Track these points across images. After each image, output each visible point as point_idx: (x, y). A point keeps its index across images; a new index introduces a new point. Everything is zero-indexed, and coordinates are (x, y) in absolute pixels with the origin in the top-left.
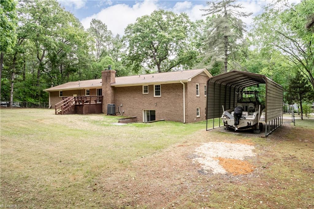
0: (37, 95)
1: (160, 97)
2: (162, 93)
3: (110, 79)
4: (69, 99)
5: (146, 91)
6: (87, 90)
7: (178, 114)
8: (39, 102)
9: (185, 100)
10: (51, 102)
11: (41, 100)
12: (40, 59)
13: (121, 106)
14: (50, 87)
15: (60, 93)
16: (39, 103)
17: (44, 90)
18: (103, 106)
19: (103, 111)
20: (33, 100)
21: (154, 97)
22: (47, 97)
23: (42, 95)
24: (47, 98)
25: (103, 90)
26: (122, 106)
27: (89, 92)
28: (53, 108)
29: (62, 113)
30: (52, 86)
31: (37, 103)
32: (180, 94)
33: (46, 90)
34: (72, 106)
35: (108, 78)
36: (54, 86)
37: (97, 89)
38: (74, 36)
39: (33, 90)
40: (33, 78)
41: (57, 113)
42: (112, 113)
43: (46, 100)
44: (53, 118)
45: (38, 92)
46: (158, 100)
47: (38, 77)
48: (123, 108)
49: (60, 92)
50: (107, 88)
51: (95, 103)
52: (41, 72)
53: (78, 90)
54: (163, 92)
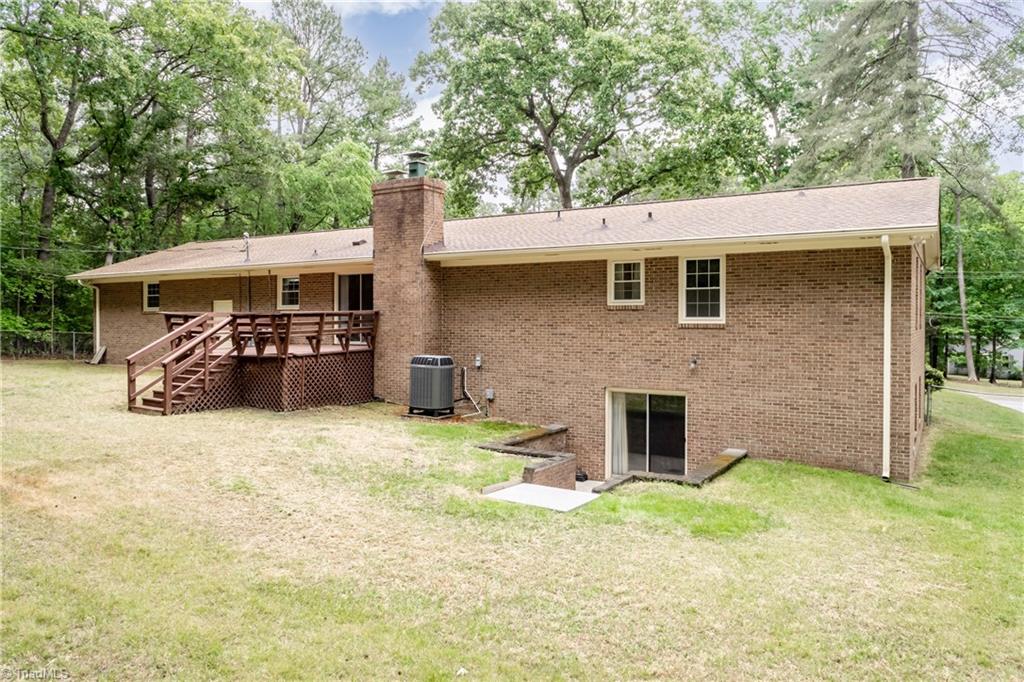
0: (39, 297)
1: (720, 328)
2: (730, 303)
3: (420, 224)
4: (201, 325)
5: (628, 291)
6: (284, 280)
7: (836, 422)
8: (47, 328)
9: (894, 349)
10: (106, 335)
11: (57, 321)
12: (56, 137)
13: (478, 364)
14: (98, 261)
15: (149, 293)
16: (49, 337)
17: (71, 277)
18: (379, 363)
19: (378, 391)
20: (19, 319)
21: (680, 322)
22: (85, 308)
23: (62, 297)
24: (85, 314)
25: (377, 279)
26: (479, 368)
27: (297, 287)
28: (116, 361)
29: (169, 403)
30: (110, 259)
31: (39, 333)
32: (861, 312)
33: (80, 276)
34: (219, 365)
35: (408, 219)
36: (116, 260)
37: (340, 277)
38: (210, 35)
39: (18, 274)
40: (19, 222)
41: (139, 403)
42: (436, 405)
43: (83, 321)
44: (116, 459)
45: (43, 287)
46: (706, 343)
47: (46, 218)
48: (487, 375)
49: (150, 286)
50: (403, 272)
51: (339, 349)
52: (60, 194)
53: (240, 279)
54: (744, 296)
